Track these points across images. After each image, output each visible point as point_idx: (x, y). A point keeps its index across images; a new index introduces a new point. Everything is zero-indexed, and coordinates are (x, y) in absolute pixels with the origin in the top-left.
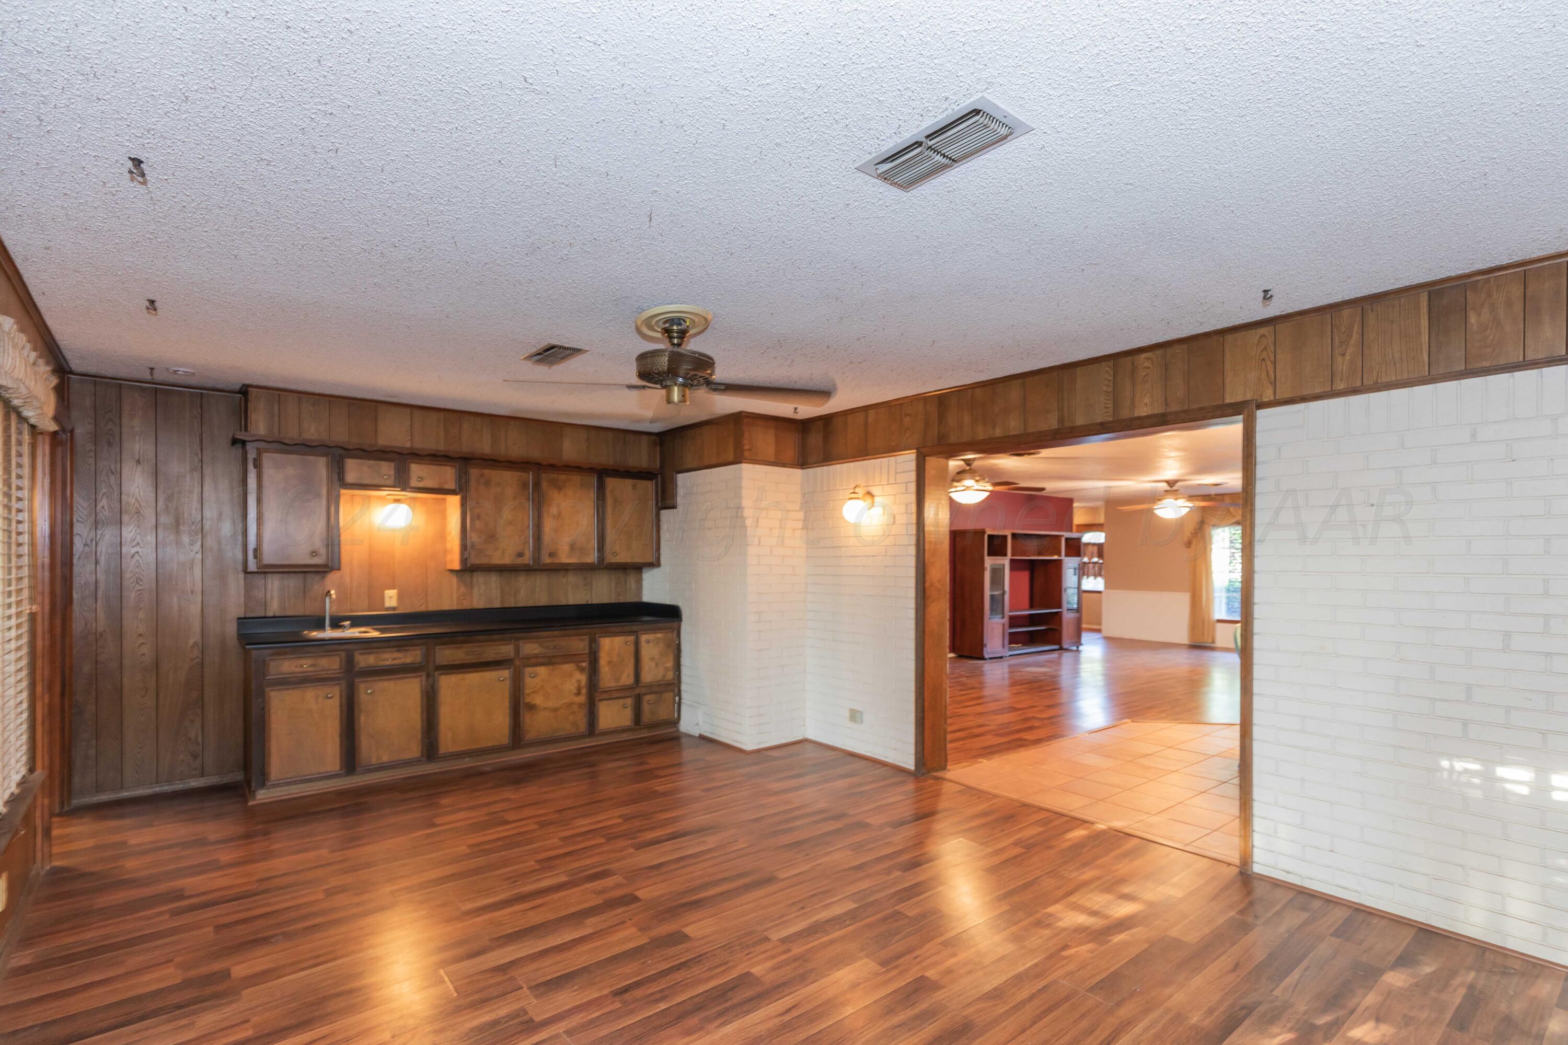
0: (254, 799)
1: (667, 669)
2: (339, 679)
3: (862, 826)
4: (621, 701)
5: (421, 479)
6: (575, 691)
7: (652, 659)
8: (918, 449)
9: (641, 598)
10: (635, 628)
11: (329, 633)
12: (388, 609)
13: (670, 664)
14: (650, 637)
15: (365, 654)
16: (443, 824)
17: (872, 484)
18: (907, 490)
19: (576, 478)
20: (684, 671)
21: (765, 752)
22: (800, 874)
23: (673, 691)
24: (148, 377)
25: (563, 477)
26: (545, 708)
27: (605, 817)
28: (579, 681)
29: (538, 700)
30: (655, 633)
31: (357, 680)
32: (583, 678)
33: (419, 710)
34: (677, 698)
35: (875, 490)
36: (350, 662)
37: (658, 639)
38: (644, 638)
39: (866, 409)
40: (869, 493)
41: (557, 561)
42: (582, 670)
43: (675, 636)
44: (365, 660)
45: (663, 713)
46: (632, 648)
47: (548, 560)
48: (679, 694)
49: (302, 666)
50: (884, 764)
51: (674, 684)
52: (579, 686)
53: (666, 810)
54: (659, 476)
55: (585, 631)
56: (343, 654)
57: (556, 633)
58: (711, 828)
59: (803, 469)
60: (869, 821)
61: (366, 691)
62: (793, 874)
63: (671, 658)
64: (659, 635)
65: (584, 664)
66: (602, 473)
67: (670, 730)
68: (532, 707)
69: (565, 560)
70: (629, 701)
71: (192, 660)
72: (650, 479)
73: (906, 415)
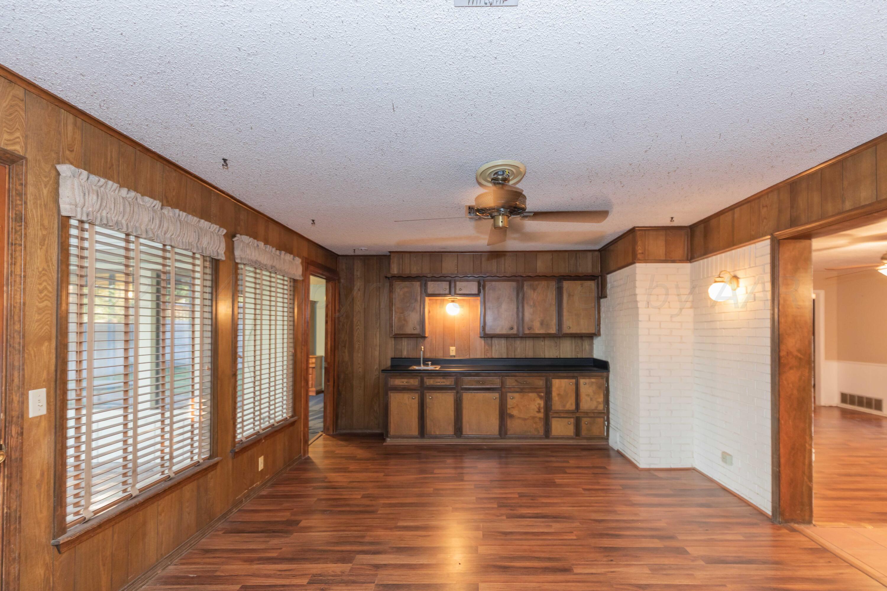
0: (386, 442)
1: (599, 403)
2: (418, 390)
3: (680, 552)
4: (566, 420)
5: (460, 289)
6: (537, 410)
7: (588, 395)
8: (772, 235)
9: (593, 355)
10: (576, 374)
11: (422, 367)
12: (451, 356)
13: (601, 399)
14: (587, 381)
15: (428, 378)
16: (438, 474)
17: (738, 269)
18: (764, 272)
19: (544, 283)
20: (611, 405)
21: (652, 472)
22: (592, 574)
23: (604, 418)
24: (352, 254)
25: (537, 282)
26: (519, 418)
27: (512, 491)
28: (539, 404)
29: (515, 412)
30: (590, 378)
31: (425, 391)
32: (542, 403)
33: (453, 410)
34: (606, 423)
35: (739, 274)
36: (422, 382)
37: (592, 383)
38: (582, 381)
39: (732, 209)
40: (736, 277)
41: (532, 332)
42: (541, 397)
43: (605, 382)
44: (429, 382)
45: (596, 431)
46: (574, 387)
47: (527, 332)
48: (608, 420)
49: (403, 382)
50: (748, 504)
51: (604, 413)
52: (539, 407)
53: (549, 497)
54: (600, 277)
55: (544, 374)
56: (419, 378)
57: (526, 374)
58: (565, 517)
59: (690, 262)
60: (688, 549)
61: (430, 397)
62: (586, 572)
63: (602, 396)
64: (593, 380)
65: (542, 394)
66: (561, 278)
67: (602, 443)
68: (511, 416)
69: (537, 332)
70: (572, 420)
71: (376, 375)
72: (594, 280)
73: (763, 206)
